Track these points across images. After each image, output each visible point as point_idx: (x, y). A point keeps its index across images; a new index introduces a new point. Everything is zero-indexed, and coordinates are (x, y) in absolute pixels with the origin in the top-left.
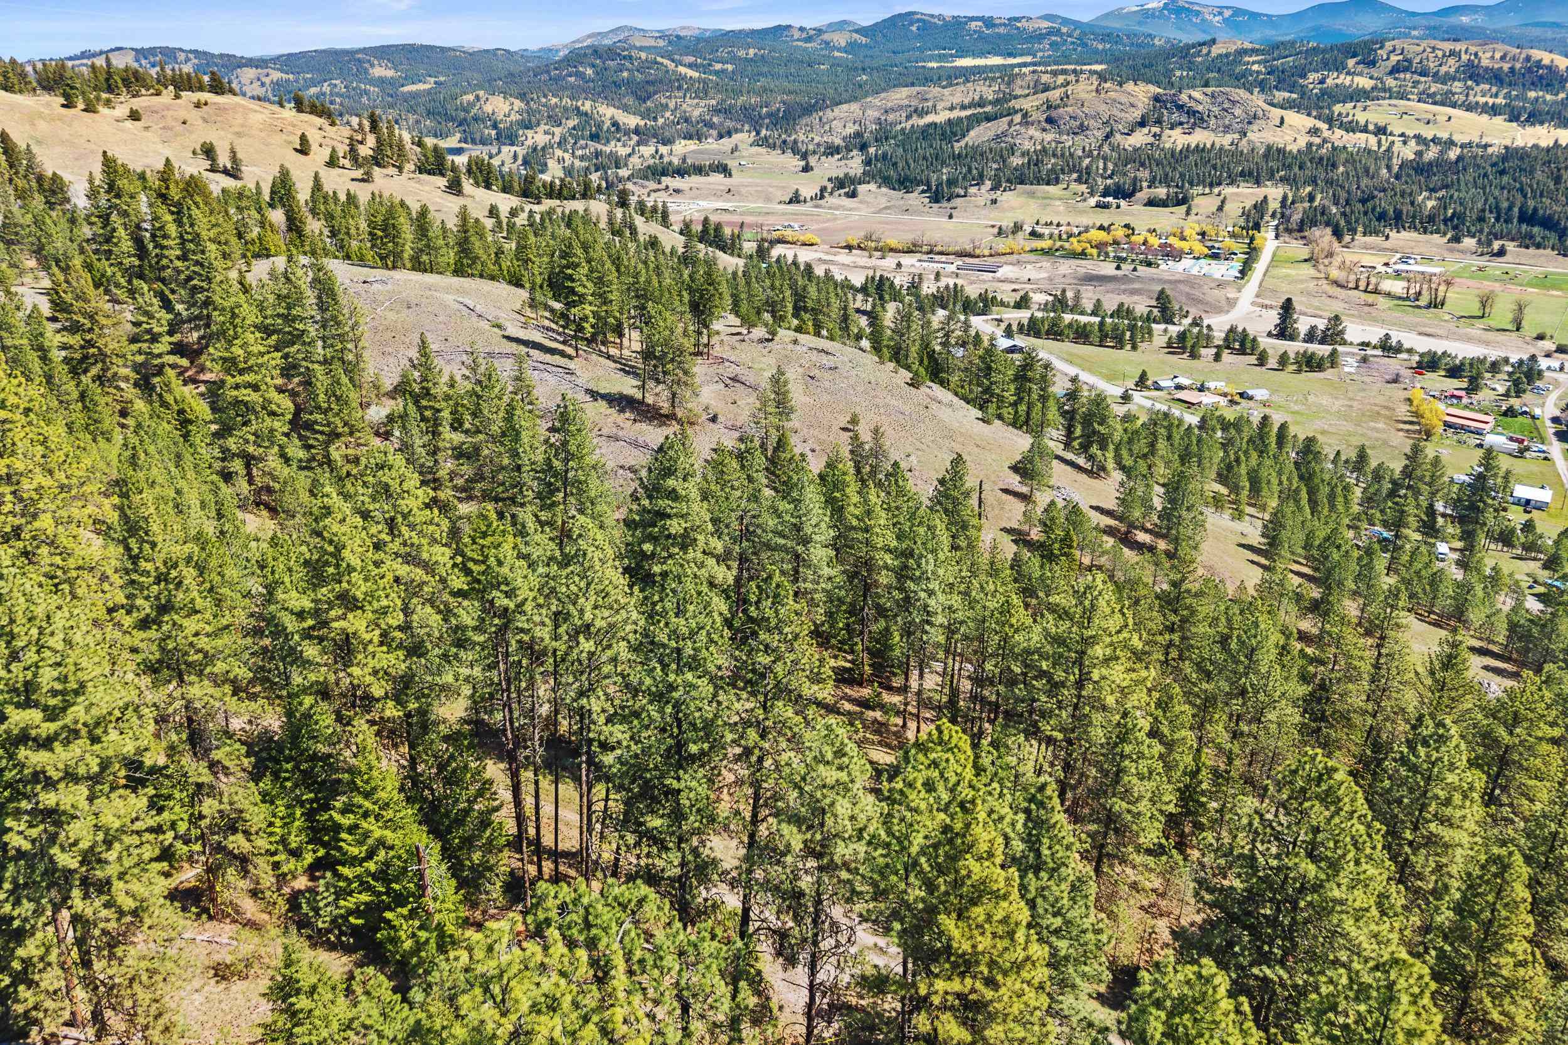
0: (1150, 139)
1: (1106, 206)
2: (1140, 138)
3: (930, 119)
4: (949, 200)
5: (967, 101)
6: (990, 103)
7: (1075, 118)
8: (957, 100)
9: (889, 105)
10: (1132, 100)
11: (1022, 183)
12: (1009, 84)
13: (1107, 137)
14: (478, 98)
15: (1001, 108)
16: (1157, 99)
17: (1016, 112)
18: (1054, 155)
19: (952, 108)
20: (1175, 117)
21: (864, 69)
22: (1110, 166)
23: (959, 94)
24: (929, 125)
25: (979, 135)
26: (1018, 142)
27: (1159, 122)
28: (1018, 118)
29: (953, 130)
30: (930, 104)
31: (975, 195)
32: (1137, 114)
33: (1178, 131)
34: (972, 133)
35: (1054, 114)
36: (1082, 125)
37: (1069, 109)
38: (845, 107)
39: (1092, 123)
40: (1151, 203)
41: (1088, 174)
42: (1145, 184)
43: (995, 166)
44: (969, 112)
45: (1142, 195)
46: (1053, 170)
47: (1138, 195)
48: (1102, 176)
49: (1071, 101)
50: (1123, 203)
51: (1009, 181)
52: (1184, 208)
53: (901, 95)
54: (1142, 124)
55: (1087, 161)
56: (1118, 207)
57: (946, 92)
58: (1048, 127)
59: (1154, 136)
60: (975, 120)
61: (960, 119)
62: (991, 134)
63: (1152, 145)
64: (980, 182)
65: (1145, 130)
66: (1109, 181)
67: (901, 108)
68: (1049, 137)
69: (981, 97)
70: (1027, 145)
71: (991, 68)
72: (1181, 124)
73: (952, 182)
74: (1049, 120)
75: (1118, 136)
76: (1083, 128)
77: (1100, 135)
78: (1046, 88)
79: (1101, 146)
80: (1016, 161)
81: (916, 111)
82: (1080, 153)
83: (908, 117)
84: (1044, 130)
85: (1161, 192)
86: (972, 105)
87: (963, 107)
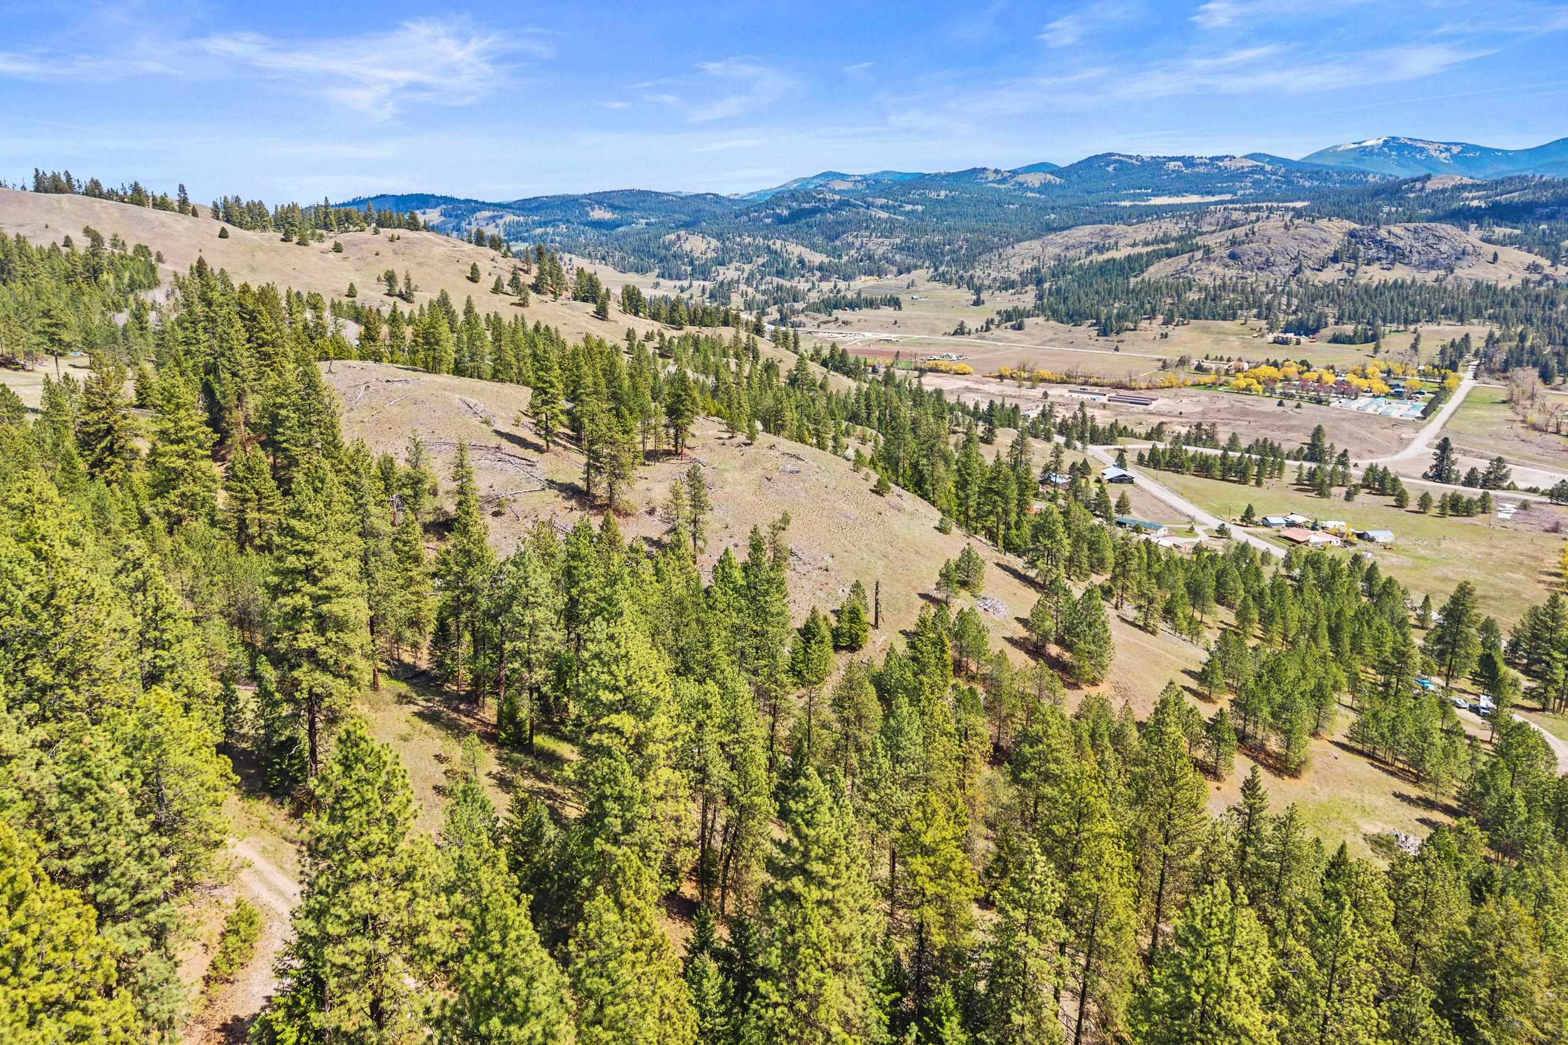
0: (1344, 275)
1: (1285, 342)
2: (1332, 274)
3: (1108, 255)
4: (1118, 333)
5: (1150, 238)
6: (1174, 240)
7: (1260, 254)
8: (1140, 237)
9: (1071, 242)
10: (1324, 235)
11: (1196, 317)
12: (1197, 221)
13: (1296, 272)
14: (679, 237)
15: (1185, 244)
16: (1352, 234)
17: (1199, 248)
18: (1234, 291)
19: (1134, 245)
20: (1373, 252)
21: (1053, 208)
22: (1295, 302)
23: (1144, 231)
24: (1108, 261)
25: (1157, 271)
26: (1197, 277)
27: (1354, 257)
28: (1199, 255)
29: (1134, 265)
30: (1112, 241)
31: (1146, 329)
32: (1329, 250)
33: (1376, 266)
34: (1151, 269)
35: (1238, 250)
36: (1267, 260)
37: (1254, 245)
38: (1026, 244)
39: (1279, 259)
40: (1336, 340)
41: (1269, 309)
42: (1331, 321)
43: (1169, 301)
44: (1150, 249)
45: (1327, 332)
46: (1230, 306)
47: (1323, 331)
48: (1285, 312)
49: (1257, 236)
50: (1304, 339)
51: (1183, 316)
52: (1372, 345)
53: (1083, 233)
54: (1335, 259)
55: (1269, 296)
56: (1298, 343)
57: (1130, 229)
58: (1231, 263)
59: (1348, 271)
60: (1157, 256)
61: (1140, 255)
62: (1170, 270)
63: (1345, 281)
64: (1152, 316)
65: (1339, 266)
66: (1291, 318)
67: (1082, 245)
68: (1232, 273)
69: (1165, 234)
70: (1207, 281)
71: (1185, 206)
72: (1379, 259)
73: (1121, 317)
74: (1233, 256)
75: (1308, 273)
76: (1268, 264)
77: (1288, 271)
78: (1235, 225)
79: (1287, 282)
80: (1193, 296)
81: (1096, 248)
82: (1263, 289)
83: (1089, 253)
84: (1227, 266)
85: (1349, 329)
86: (1156, 241)
87: (1146, 244)
